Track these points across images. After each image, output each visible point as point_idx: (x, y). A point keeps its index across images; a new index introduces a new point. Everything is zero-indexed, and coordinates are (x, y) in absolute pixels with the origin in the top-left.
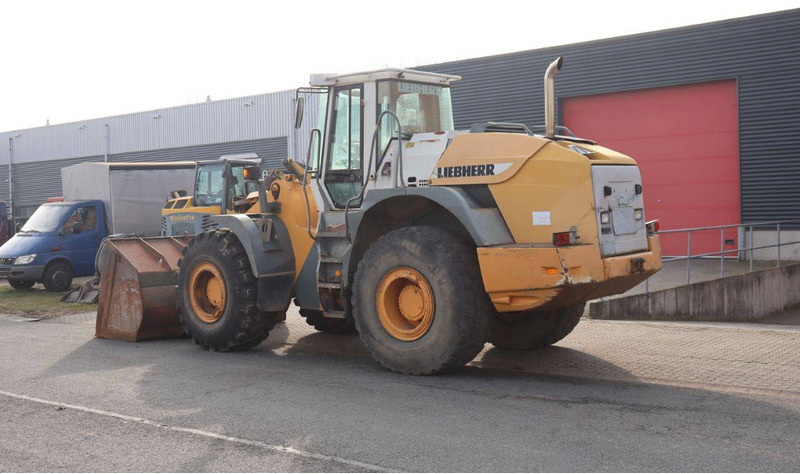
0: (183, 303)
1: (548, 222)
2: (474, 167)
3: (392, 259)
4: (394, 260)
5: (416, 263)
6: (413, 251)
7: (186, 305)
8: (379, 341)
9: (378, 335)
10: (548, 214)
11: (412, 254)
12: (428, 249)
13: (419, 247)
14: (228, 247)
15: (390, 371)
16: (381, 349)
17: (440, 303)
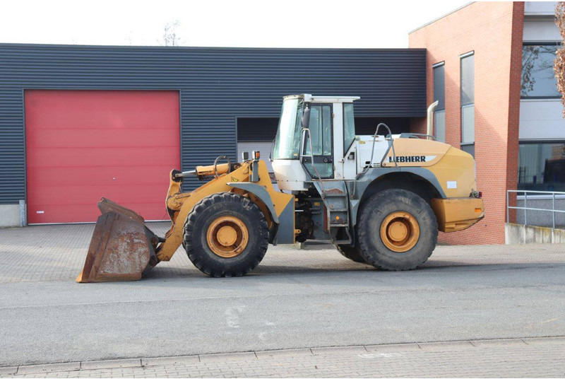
0: (201, 246)
1: (455, 187)
2: (412, 157)
3: (393, 207)
4: (394, 208)
5: (408, 208)
6: (407, 202)
7: (204, 247)
8: (383, 254)
9: (383, 250)
10: (455, 182)
11: (406, 204)
12: (415, 201)
13: (410, 200)
14: (249, 205)
15: (387, 270)
16: (384, 258)
17: (424, 229)
